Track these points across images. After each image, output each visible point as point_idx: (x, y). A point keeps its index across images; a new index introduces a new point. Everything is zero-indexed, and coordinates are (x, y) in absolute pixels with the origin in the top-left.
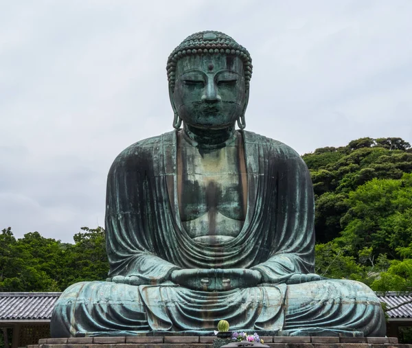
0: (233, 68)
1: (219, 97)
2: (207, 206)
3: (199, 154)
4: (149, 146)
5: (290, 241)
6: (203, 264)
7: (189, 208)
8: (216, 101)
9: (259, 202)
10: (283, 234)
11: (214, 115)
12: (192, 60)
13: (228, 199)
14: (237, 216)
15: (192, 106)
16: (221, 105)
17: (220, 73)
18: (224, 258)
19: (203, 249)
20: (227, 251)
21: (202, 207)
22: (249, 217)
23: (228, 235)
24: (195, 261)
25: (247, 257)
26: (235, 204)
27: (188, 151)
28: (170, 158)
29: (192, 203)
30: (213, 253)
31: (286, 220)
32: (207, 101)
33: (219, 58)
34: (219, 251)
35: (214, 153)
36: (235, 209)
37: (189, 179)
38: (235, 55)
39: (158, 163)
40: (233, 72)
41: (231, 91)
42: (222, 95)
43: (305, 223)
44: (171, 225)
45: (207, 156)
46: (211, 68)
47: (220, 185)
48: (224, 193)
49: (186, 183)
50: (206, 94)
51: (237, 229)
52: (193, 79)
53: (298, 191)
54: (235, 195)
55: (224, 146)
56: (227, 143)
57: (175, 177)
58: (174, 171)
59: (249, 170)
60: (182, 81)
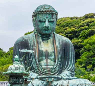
0: (53, 18)
2: (45, 57)
3: (42, 41)
4: (27, 38)
5: (68, 67)
6: (45, 74)
7: (40, 58)
8: (48, 27)
9: (60, 56)
10: (66, 65)
11: (47, 31)
12: (42, 15)
13: (51, 56)
14: (54, 60)
15: (41, 28)
18: (50, 72)
19: (44, 70)
20: (51, 70)
21: (44, 58)
22: (57, 61)
25: (57, 72)
26: (53, 57)
27: (39, 40)
28: (34, 43)
29: (41, 56)
31: (67, 61)
32: (46, 27)
33: (49, 14)
34: (49, 70)
37: (40, 49)
38: (54, 13)
39: (31, 44)
41: (53, 24)
42: (50, 25)
43: (72, 62)
44: (35, 63)
45: (44, 42)
46: (47, 18)
47: (49, 51)
48: (50, 54)
49: (39, 50)
50: (46, 25)
51: (54, 64)
52: (42, 20)
53: (70, 53)
54: (53, 54)
56: (50, 38)
57: (36, 49)
59: (57, 47)
60: (38, 20)
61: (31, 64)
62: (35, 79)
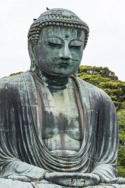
0: (80, 38)
1: (70, 57)
2: (59, 129)
3: (49, 92)
5: (106, 156)
6: (58, 169)
7: (48, 130)
8: (68, 59)
10: (102, 150)
11: (65, 68)
12: (55, 29)
13: (72, 126)
14: (78, 137)
15: (51, 60)
16: (70, 61)
17: (72, 40)
18: (71, 165)
19: (57, 159)
20: (73, 161)
21: (56, 130)
22: (86, 139)
23: (73, 150)
24: (53, 167)
25: (84, 165)
26: (77, 130)
27: (42, 89)
28: (32, 94)
29: (50, 127)
30: (65, 162)
31: (103, 142)
32: (62, 58)
33: (73, 30)
34: (68, 160)
35: (60, 92)
36: (77, 133)
37: (46, 110)
38: (83, 29)
39: (24, 97)
40: (80, 41)
41: (78, 53)
42: (72, 55)
43: (115, 144)
44: (35, 141)
45: (55, 94)
46: (67, 37)
47: (67, 115)
48: (70, 122)
49: (45, 113)
50: (63, 54)
51: (78, 147)
52: (55, 42)
53: (111, 123)
54: (77, 123)
55: (65, 88)
57: (37, 108)
58: (36, 104)
60: (45, 42)
61: (24, 145)
62: (40, 180)
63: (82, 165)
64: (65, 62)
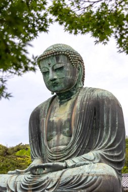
1: (55, 77)
2: (57, 132)
5: (100, 143)
7: (49, 134)
8: (55, 79)
9: (80, 126)
10: (98, 140)
16: (58, 81)
17: (54, 65)
18: (60, 157)
19: (52, 154)
23: (64, 145)
24: (50, 160)
26: (68, 129)
29: (50, 131)
30: (56, 155)
31: (99, 133)
33: (52, 58)
34: (58, 154)
35: (65, 104)
36: (68, 132)
37: (50, 120)
40: (60, 63)
41: (62, 72)
42: (58, 75)
45: (62, 106)
46: (49, 64)
48: (63, 124)
51: (68, 141)
55: (71, 99)
57: (45, 120)
59: (76, 110)
63: (70, 155)
64: (53, 82)
